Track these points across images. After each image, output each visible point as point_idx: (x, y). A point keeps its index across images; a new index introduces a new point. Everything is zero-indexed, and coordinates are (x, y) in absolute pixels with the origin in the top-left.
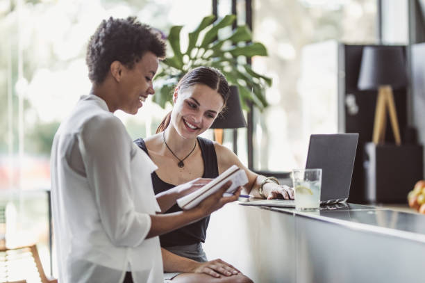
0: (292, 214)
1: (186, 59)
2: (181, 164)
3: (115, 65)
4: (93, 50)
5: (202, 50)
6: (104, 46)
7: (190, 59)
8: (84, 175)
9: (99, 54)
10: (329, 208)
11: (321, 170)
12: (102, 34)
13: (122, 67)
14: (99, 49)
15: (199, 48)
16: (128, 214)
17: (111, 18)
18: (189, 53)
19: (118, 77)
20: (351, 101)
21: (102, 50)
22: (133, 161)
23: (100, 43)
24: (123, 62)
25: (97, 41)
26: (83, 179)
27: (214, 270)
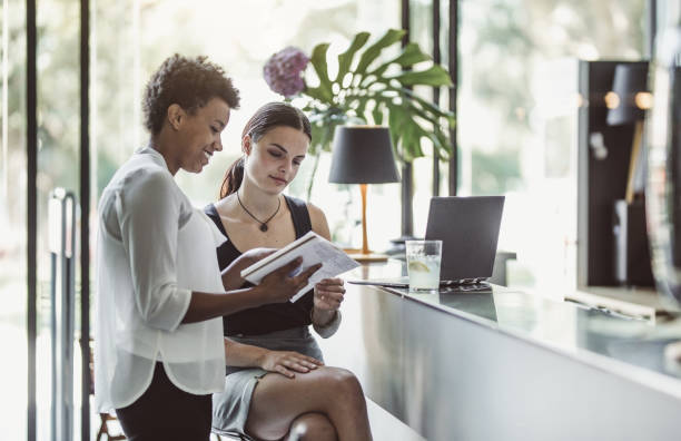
0: (400, 295)
1: (335, 88)
2: (264, 228)
3: (174, 109)
4: (150, 91)
5: (359, 77)
6: (162, 85)
7: (342, 88)
8: (119, 238)
9: (156, 95)
10: (462, 288)
11: (441, 242)
12: (163, 72)
13: (182, 112)
14: (156, 89)
15: (354, 74)
16: (164, 287)
17: (177, 56)
18: (339, 80)
19: (176, 125)
20: (597, 140)
21: (160, 91)
22: (183, 229)
23: (159, 82)
24: (183, 106)
25: (156, 80)
26: (118, 242)
27: (288, 368)
